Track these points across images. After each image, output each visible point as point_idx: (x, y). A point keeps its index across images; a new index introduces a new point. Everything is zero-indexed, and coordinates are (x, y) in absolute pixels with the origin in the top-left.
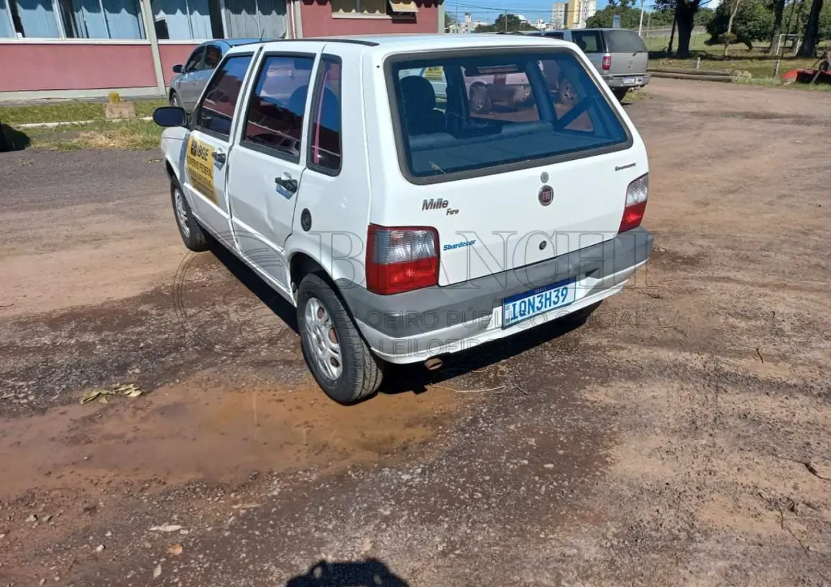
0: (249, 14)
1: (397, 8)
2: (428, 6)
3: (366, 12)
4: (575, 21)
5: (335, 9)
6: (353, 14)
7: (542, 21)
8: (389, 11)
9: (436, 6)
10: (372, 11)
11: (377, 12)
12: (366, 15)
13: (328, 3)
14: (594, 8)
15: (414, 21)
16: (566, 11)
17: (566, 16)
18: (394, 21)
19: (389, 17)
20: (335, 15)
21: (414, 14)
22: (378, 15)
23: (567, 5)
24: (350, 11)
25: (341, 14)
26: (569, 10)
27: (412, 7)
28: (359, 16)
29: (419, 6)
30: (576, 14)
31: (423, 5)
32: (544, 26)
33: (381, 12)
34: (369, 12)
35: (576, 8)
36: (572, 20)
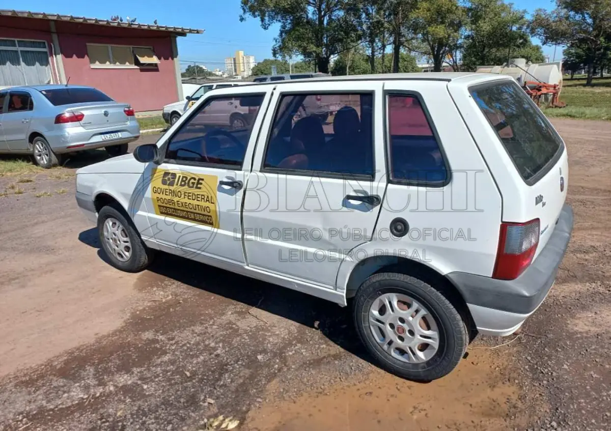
0: (13, 65)
1: (144, 60)
2: (166, 59)
3: (118, 63)
4: (242, 70)
5: (92, 61)
6: (108, 65)
7: (218, 70)
8: (137, 62)
9: (173, 59)
10: (123, 63)
11: (127, 63)
12: (118, 66)
13: (86, 56)
14: (254, 61)
15: (157, 70)
16: (235, 63)
17: (235, 66)
18: (142, 70)
19: (136, 67)
20: (93, 66)
21: (156, 65)
22: (128, 66)
23: (235, 60)
24: (105, 63)
25: (97, 65)
26: (237, 62)
27: (154, 60)
28: (112, 66)
29: (159, 59)
30: (241, 65)
31: (162, 58)
32: (220, 73)
33: (130, 63)
34: (121, 63)
35: (241, 61)
36: (240, 68)
